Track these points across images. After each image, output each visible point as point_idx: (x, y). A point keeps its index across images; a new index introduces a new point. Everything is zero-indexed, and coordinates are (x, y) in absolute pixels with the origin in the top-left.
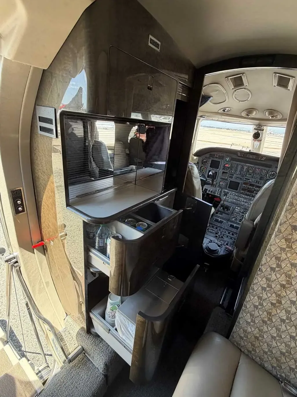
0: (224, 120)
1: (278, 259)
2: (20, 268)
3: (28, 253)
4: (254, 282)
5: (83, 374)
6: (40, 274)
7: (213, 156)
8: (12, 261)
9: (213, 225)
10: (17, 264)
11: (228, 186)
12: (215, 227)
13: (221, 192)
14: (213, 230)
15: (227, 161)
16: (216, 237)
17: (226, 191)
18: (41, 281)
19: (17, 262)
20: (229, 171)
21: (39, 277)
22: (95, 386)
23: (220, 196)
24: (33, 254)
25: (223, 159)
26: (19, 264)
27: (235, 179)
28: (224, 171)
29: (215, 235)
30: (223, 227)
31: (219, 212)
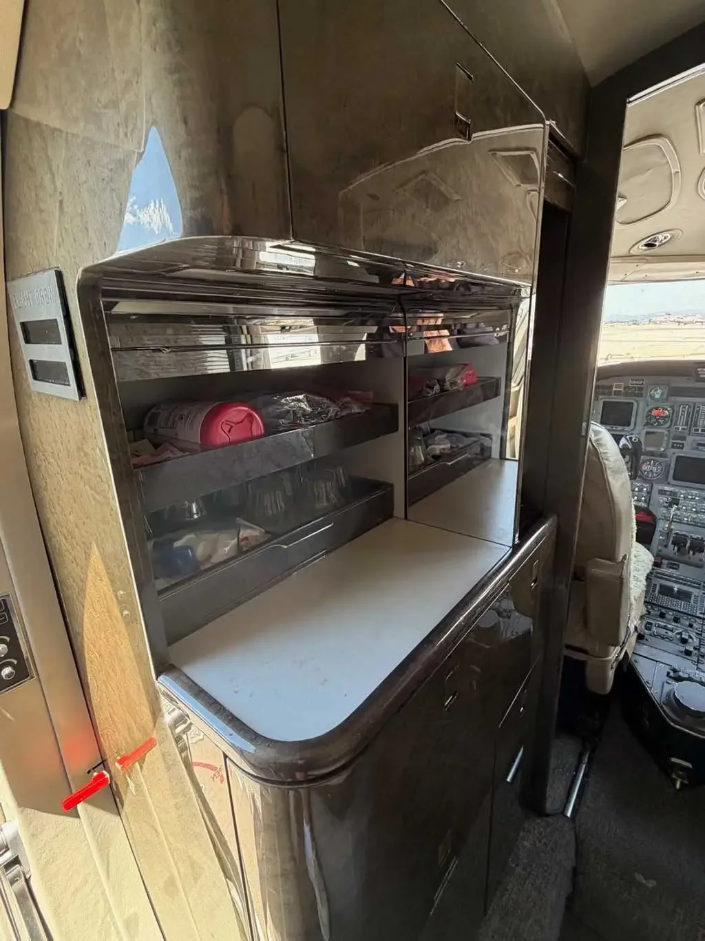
0: (644, 275)
2: (27, 881)
6: (103, 893)
7: (606, 391)
9: (664, 611)
10: (18, 867)
11: (672, 472)
12: (670, 615)
13: (649, 493)
14: (665, 628)
15: (657, 400)
16: (688, 653)
17: (666, 488)
18: (108, 919)
19: (16, 861)
20: (670, 427)
21: (102, 903)
23: (648, 505)
24: (74, 821)
25: (641, 395)
26: (24, 867)
27: (693, 449)
28: (649, 430)
29: (683, 649)
30: (698, 615)
31: (665, 562)
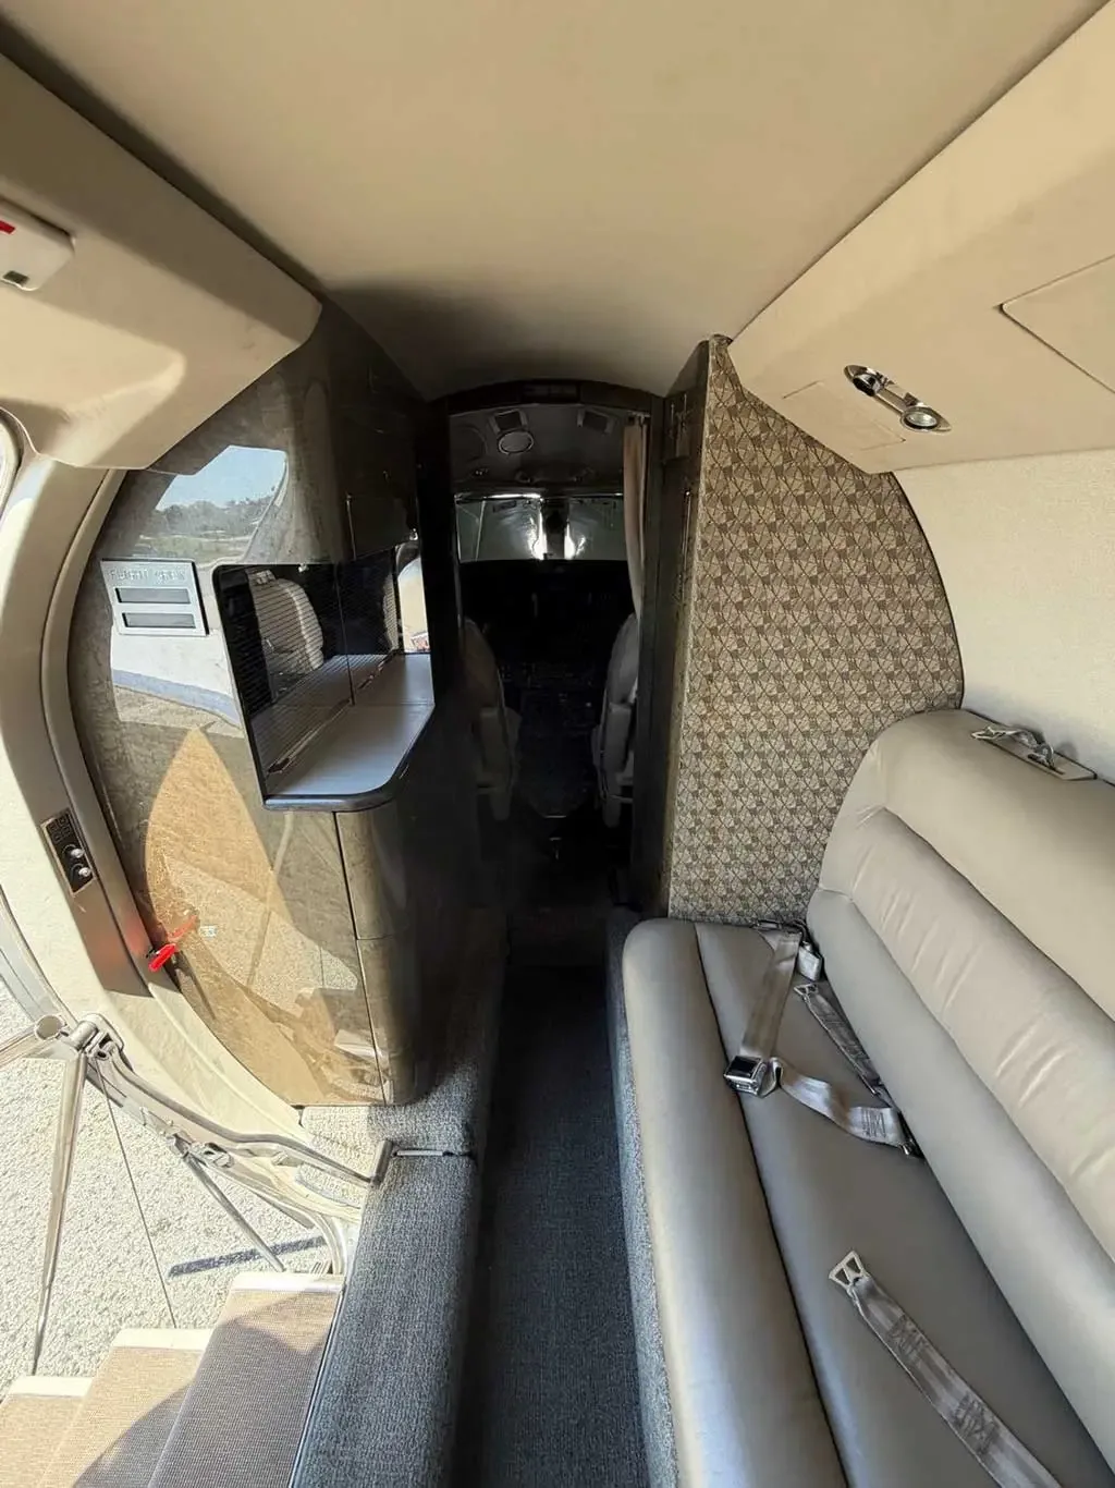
1: (700, 735)
2: (121, 1052)
3: (132, 1002)
4: (680, 790)
5: (422, 1187)
8: (93, 1042)
10: (109, 1043)
19: (108, 1039)
22: (462, 1184)
24: (148, 999)
26: (117, 1041)
